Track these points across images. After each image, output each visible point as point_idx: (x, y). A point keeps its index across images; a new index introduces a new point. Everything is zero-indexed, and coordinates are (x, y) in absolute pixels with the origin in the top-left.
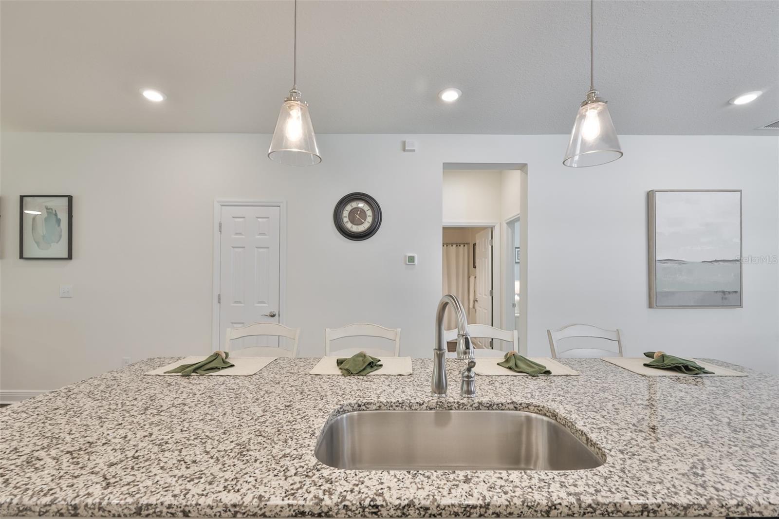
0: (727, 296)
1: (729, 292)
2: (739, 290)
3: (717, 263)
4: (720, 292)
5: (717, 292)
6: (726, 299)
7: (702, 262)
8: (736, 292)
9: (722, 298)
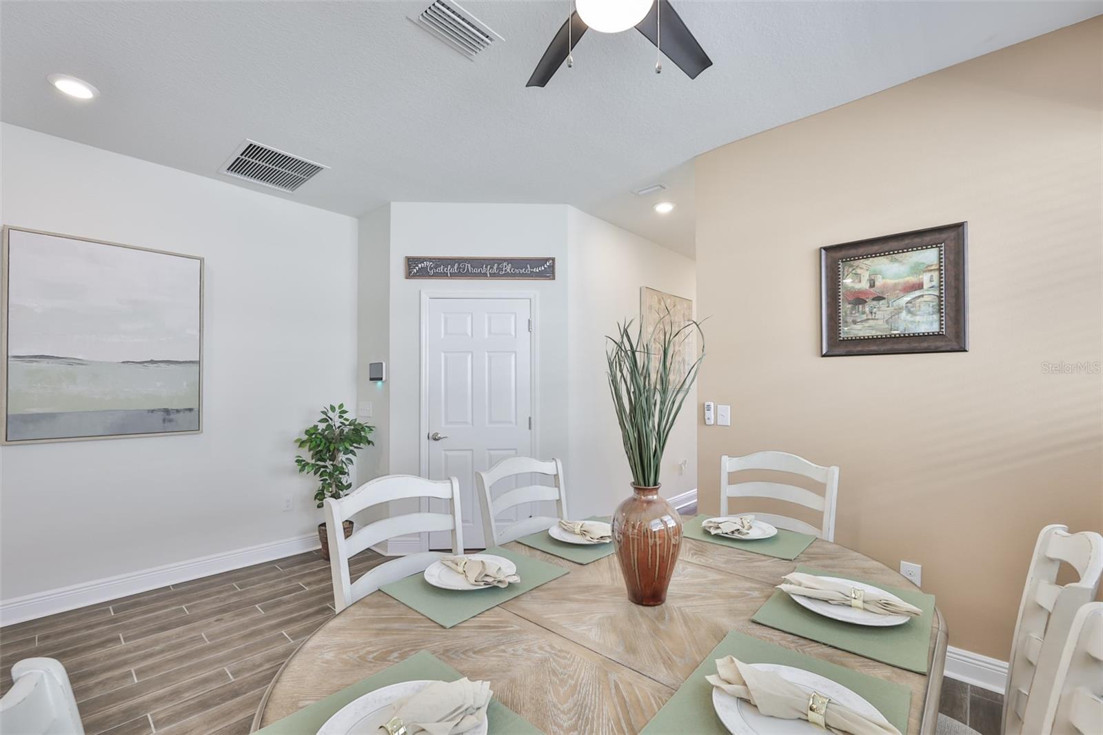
0: (172, 416)
1: (178, 411)
2: (195, 406)
3: (155, 365)
4: (159, 410)
5: (153, 411)
6: (170, 421)
7: (123, 362)
8: (191, 410)
9: (164, 420)
